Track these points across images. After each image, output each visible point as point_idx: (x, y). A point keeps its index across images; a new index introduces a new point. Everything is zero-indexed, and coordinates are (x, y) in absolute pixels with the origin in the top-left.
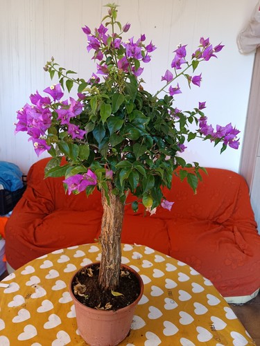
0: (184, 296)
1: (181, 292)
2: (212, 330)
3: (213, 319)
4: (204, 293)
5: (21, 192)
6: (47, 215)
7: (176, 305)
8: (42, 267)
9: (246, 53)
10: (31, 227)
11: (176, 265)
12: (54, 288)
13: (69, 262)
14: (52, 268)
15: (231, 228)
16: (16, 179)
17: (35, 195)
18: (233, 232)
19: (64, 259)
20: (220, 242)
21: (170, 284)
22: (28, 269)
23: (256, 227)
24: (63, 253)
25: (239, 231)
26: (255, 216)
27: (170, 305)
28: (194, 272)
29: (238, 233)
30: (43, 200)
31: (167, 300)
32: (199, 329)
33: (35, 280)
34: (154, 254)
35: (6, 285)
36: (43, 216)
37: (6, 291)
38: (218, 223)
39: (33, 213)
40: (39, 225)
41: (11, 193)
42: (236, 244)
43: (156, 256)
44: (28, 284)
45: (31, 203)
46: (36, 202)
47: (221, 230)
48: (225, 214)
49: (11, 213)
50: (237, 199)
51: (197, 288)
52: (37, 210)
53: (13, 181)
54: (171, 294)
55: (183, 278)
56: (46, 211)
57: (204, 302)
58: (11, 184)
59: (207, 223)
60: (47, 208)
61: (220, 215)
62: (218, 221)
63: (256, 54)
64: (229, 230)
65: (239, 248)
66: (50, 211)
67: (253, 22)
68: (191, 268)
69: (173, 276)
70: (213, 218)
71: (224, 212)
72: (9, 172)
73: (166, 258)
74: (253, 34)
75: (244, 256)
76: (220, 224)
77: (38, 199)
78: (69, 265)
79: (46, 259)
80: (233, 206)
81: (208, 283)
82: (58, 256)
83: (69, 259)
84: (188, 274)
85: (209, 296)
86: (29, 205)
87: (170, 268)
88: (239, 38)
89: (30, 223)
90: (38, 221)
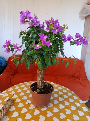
0: (66, 97)
1: (64, 95)
2: (76, 106)
3: (76, 103)
4: (72, 96)
5: (5, 67)
6: (15, 75)
7: (63, 99)
8: (15, 88)
9: (82, 19)
10: (9, 79)
11: (62, 87)
12: (20, 95)
13: (25, 87)
14: (19, 89)
15: (78, 78)
16: (4, 62)
17: (10, 68)
18: (79, 79)
19: (23, 86)
20: (75, 83)
21: (60, 93)
22: (10, 89)
23: (87, 78)
24: (22, 84)
25: (82, 79)
26: (87, 74)
27: (61, 99)
28: (68, 89)
29: (81, 80)
30: (13, 70)
31: (60, 98)
32: (71, 106)
33: (13, 93)
34: (54, 84)
35: (3, 94)
36: (13, 75)
37: (3, 96)
38: (74, 77)
39: (9, 74)
40: (12, 78)
41: (2, 67)
42: (80, 83)
44: (11, 94)
45: (9, 71)
46: (10, 70)
47: (75, 79)
48: (76, 74)
49: (2, 74)
50: (80, 69)
51: (70, 94)
52: (11, 73)
53: (3, 63)
54: (61, 96)
55: (65, 91)
56: (14, 74)
57: (73, 98)
58: (2, 64)
59: (71, 77)
60: (15, 73)
61: (74, 74)
62: (74, 76)
63: (85, 19)
64: (78, 79)
65: (82, 84)
66: (16, 74)
67: (84, 8)
68: (67, 88)
69: (61, 91)
70: (72, 75)
71: (76, 73)
72: (1, 60)
73: (58, 85)
74: (84, 12)
75: (83, 87)
76: (75, 77)
77: (11, 69)
78: (25, 88)
79: (17, 86)
80: (79, 71)
81: (73, 93)
82: (21, 85)
83: (25, 86)
84: (66, 90)
85: (74, 96)
86: (8, 71)
87: (60, 88)
88: (80, 14)
89: (9, 77)
90: (11, 77)
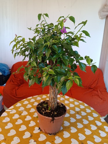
0: (84, 114)
1: (82, 112)
2: (97, 126)
3: (96, 122)
4: (91, 113)
7: (80, 117)
8: (24, 103)
9: (102, 19)
10: (14, 90)
11: (79, 103)
12: (30, 111)
13: (35, 102)
14: (28, 104)
15: (96, 90)
17: (15, 77)
18: (97, 91)
20: (92, 96)
21: (77, 109)
22: (19, 104)
23: (106, 90)
24: (32, 98)
25: (100, 91)
26: (106, 85)
27: (78, 117)
28: (86, 105)
29: (99, 92)
30: (18, 79)
31: (77, 115)
32: (91, 125)
34: (69, 98)
36: (19, 86)
37: (11, 113)
38: (90, 88)
39: (14, 84)
40: (17, 89)
41: (5, 76)
42: (99, 96)
43: (70, 99)
44: (19, 110)
45: (13, 80)
47: (92, 91)
48: (93, 85)
50: (98, 79)
51: (88, 111)
52: (16, 83)
53: (6, 71)
54: (78, 113)
55: (82, 107)
57: (92, 116)
59: (86, 88)
61: (91, 85)
62: (91, 87)
63: (106, 19)
64: (96, 91)
65: (100, 97)
66: (21, 84)
68: (85, 103)
69: (78, 106)
70: (89, 86)
71: (93, 84)
73: (74, 100)
74: (105, 10)
75: (102, 101)
76: (91, 89)
77: (16, 79)
79: (25, 100)
80: (97, 81)
81: (92, 109)
82: (30, 99)
83: (35, 100)
84: (84, 106)
85: (93, 113)
87: (76, 103)
88: (100, 12)
